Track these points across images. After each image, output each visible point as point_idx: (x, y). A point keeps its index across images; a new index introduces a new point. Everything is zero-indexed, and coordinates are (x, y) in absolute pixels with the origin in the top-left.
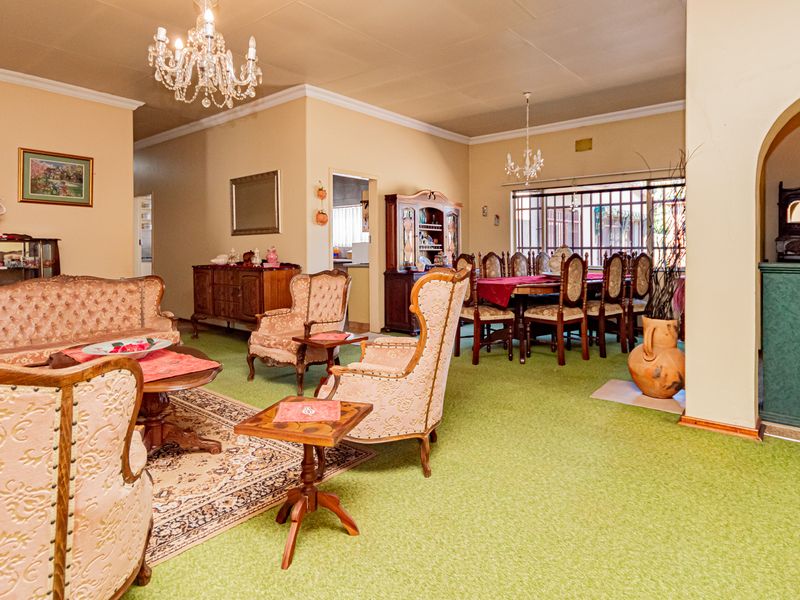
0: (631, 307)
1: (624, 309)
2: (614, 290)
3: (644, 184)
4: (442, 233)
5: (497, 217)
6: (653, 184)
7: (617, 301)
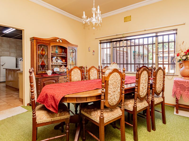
0: (153, 102)
1: (148, 102)
2: (143, 90)
3: (154, 35)
4: (67, 57)
5: (94, 51)
6: (158, 34)
7: (145, 98)
